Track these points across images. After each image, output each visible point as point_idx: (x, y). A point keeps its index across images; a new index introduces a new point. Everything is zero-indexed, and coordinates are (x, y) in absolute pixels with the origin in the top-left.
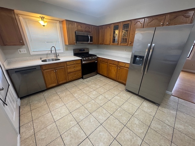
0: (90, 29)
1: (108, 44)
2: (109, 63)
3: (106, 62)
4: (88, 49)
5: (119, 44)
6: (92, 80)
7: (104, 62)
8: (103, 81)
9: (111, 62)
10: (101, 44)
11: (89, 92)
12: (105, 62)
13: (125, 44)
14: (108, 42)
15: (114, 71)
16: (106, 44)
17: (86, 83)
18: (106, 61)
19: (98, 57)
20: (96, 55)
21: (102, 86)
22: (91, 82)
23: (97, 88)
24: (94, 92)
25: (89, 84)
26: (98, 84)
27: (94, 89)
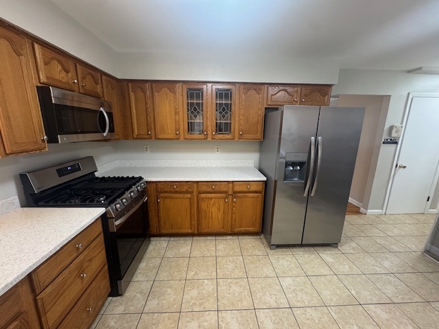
0: (97, 84)
2: (195, 193)
3: (187, 192)
4: (90, 160)
5: (210, 136)
7: (176, 192)
8: (196, 253)
9: (204, 188)
10: (139, 138)
12: (182, 192)
13: (228, 136)
14: (170, 133)
15: (219, 210)
18: (185, 188)
20: (141, 178)
21: (215, 273)
22: (170, 287)
23: (215, 295)
24: (229, 320)
25: (172, 300)
26: (196, 278)
27: (211, 304)
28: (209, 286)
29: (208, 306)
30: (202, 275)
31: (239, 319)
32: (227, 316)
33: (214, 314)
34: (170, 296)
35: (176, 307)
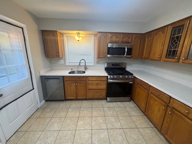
1: (156, 59)
2: (150, 92)
3: (146, 89)
6: (117, 109)
7: (142, 87)
8: (134, 118)
9: (154, 92)
10: (145, 58)
11: (98, 128)
12: (144, 88)
15: (159, 111)
16: (153, 59)
17: (106, 109)
18: (146, 87)
19: (135, 77)
20: (132, 74)
21: (125, 127)
22: (113, 112)
23: (114, 128)
24: (104, 134)
25: (108, 113)
26: (120, 120)
27: (109, 126)
28: (118, 125)
29: (109, 125)
30: (123, 122)
31: (105, 138)
32: (106, 133)
33: (105, 127)
34: (110, 113)
35: (106, 115)
